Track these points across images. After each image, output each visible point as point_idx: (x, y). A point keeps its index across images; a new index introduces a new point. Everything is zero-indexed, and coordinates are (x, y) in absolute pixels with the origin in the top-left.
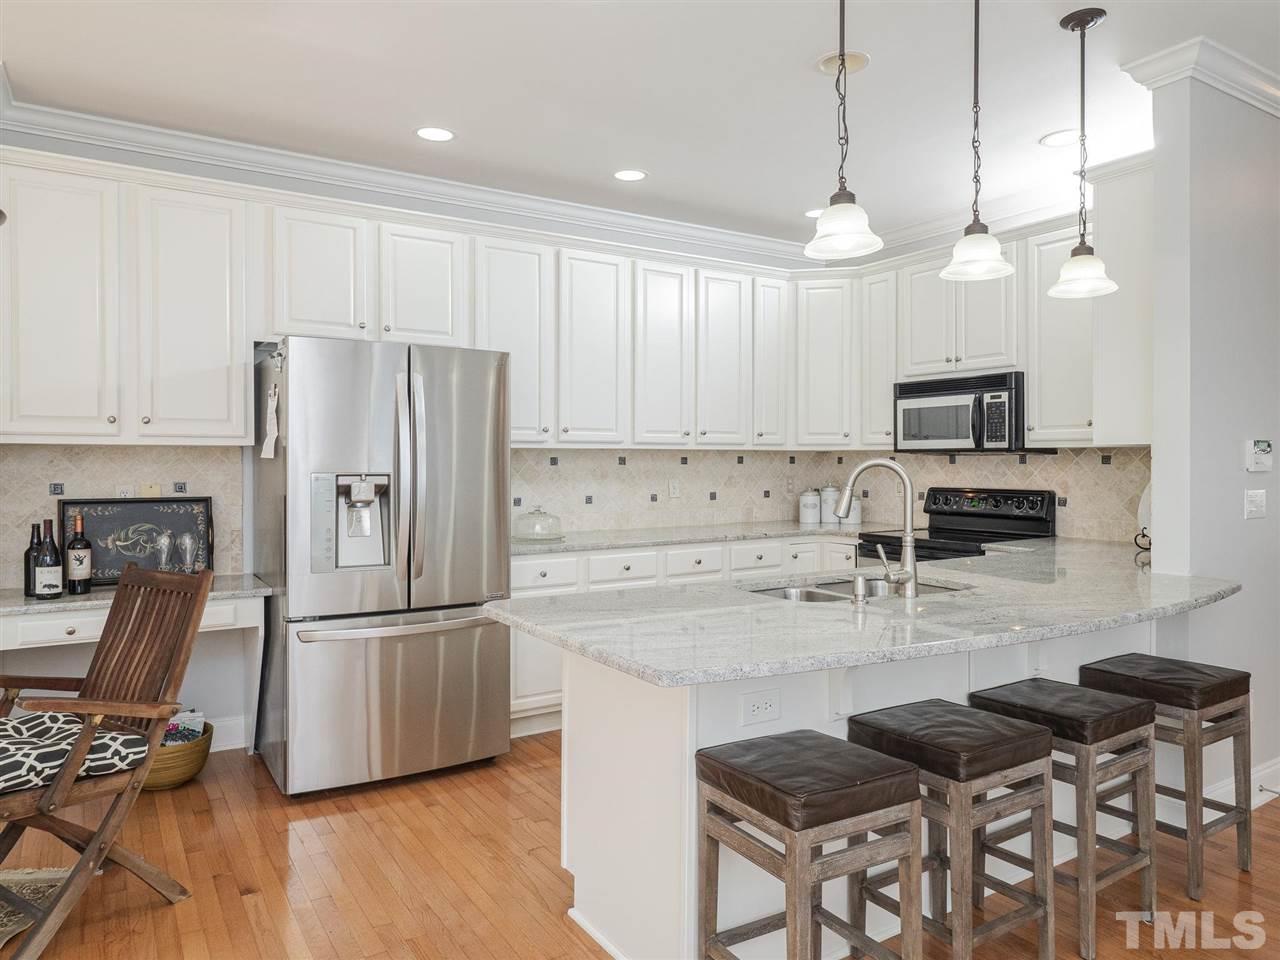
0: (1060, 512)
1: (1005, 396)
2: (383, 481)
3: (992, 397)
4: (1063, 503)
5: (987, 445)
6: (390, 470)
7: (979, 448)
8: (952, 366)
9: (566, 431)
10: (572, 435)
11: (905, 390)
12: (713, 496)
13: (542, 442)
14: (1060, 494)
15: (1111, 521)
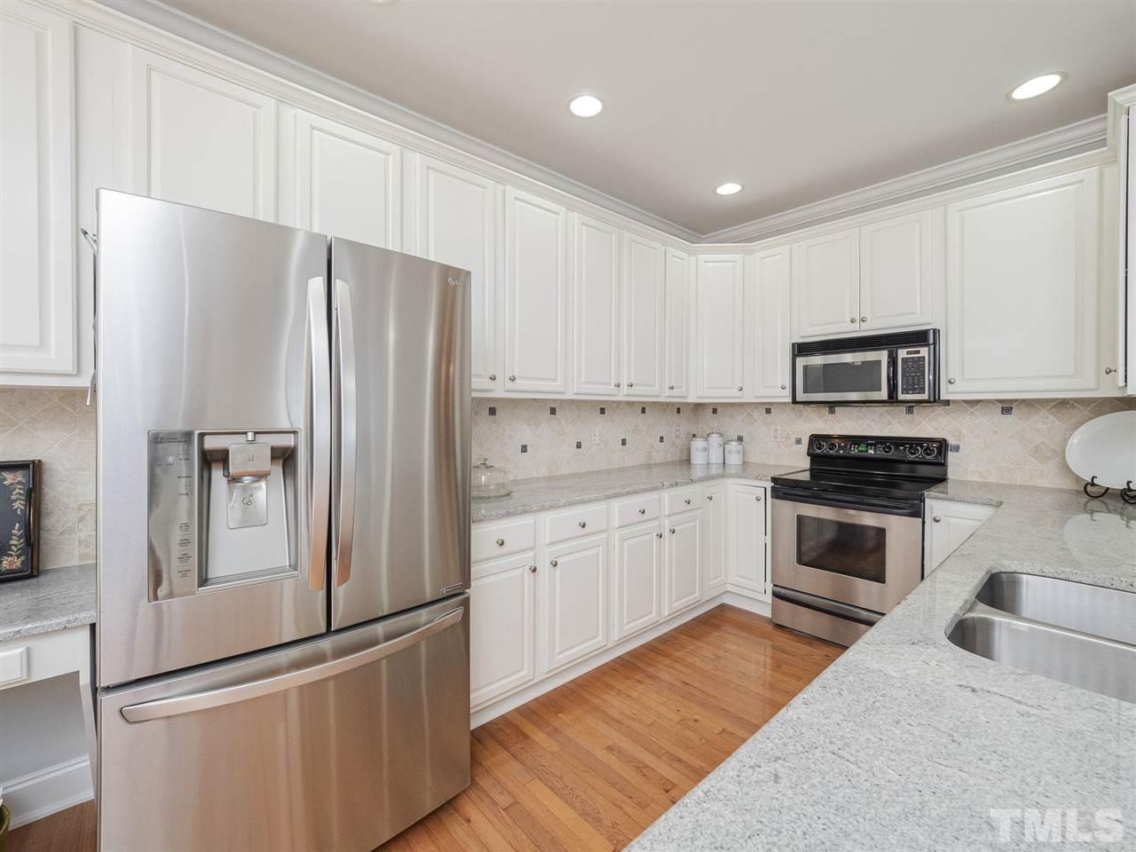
0: (952, 457)
1: (924, 352)
2: (287, 441)
3: (908, 353)
4: (957, 449)
5: (901, 397)
6: (301, 424)
7: (893, 399)
8: (856, 326)
9: (513, 379)
10: (519, 384)
11: (801, 349)
12: (624, 442)
13: (489, 391)
14: (952, 441)
15: (1012, 467)
